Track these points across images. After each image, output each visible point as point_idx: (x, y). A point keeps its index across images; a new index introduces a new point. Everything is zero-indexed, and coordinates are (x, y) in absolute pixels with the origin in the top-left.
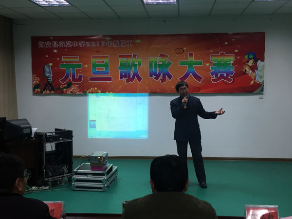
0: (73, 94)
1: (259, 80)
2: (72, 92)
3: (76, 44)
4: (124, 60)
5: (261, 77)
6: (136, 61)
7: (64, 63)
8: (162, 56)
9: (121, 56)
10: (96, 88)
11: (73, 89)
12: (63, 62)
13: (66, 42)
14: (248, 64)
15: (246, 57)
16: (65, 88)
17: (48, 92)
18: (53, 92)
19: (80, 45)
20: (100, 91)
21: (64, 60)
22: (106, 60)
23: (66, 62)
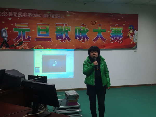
0: (24, 50)
2: (23, 48)
3: (25, 15)
4: (59, 27)
6: (67, 28)
9: (57, 25)
10: (40, 46)
11: (23, 46)
12: (16, 27)
13: (18, 13)
14: (130, 32)
15: (129, 28)
16: (17, 45)
17: (4, 48)
18: (8, 48)
19: (29, 15)
20: (43, 48)
21: (16, 26)
22: (47, 27)
23: (18, 27)
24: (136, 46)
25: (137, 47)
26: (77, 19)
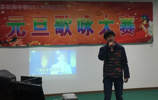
0: (18, 46)
1: (150, 34)
2: (16, 45)
3: (20, 7)
4: (59, 20)
5: (151, 32)
6: (67, 20)
7: (11, 22)
8: (86, 17)
9: (56, 17)
10: (37, 41)
11: (17, 42)
12: (9, 21)
14: (143, 23)
15: (142, 18)
16: (11, 41)
19: (24, 7)
20: (40, 44)
21: (10, 19)
22: (45, 20)
23: (12, 21)
24: (151, 39)
25: (153, 41)
26: (79, 10)
